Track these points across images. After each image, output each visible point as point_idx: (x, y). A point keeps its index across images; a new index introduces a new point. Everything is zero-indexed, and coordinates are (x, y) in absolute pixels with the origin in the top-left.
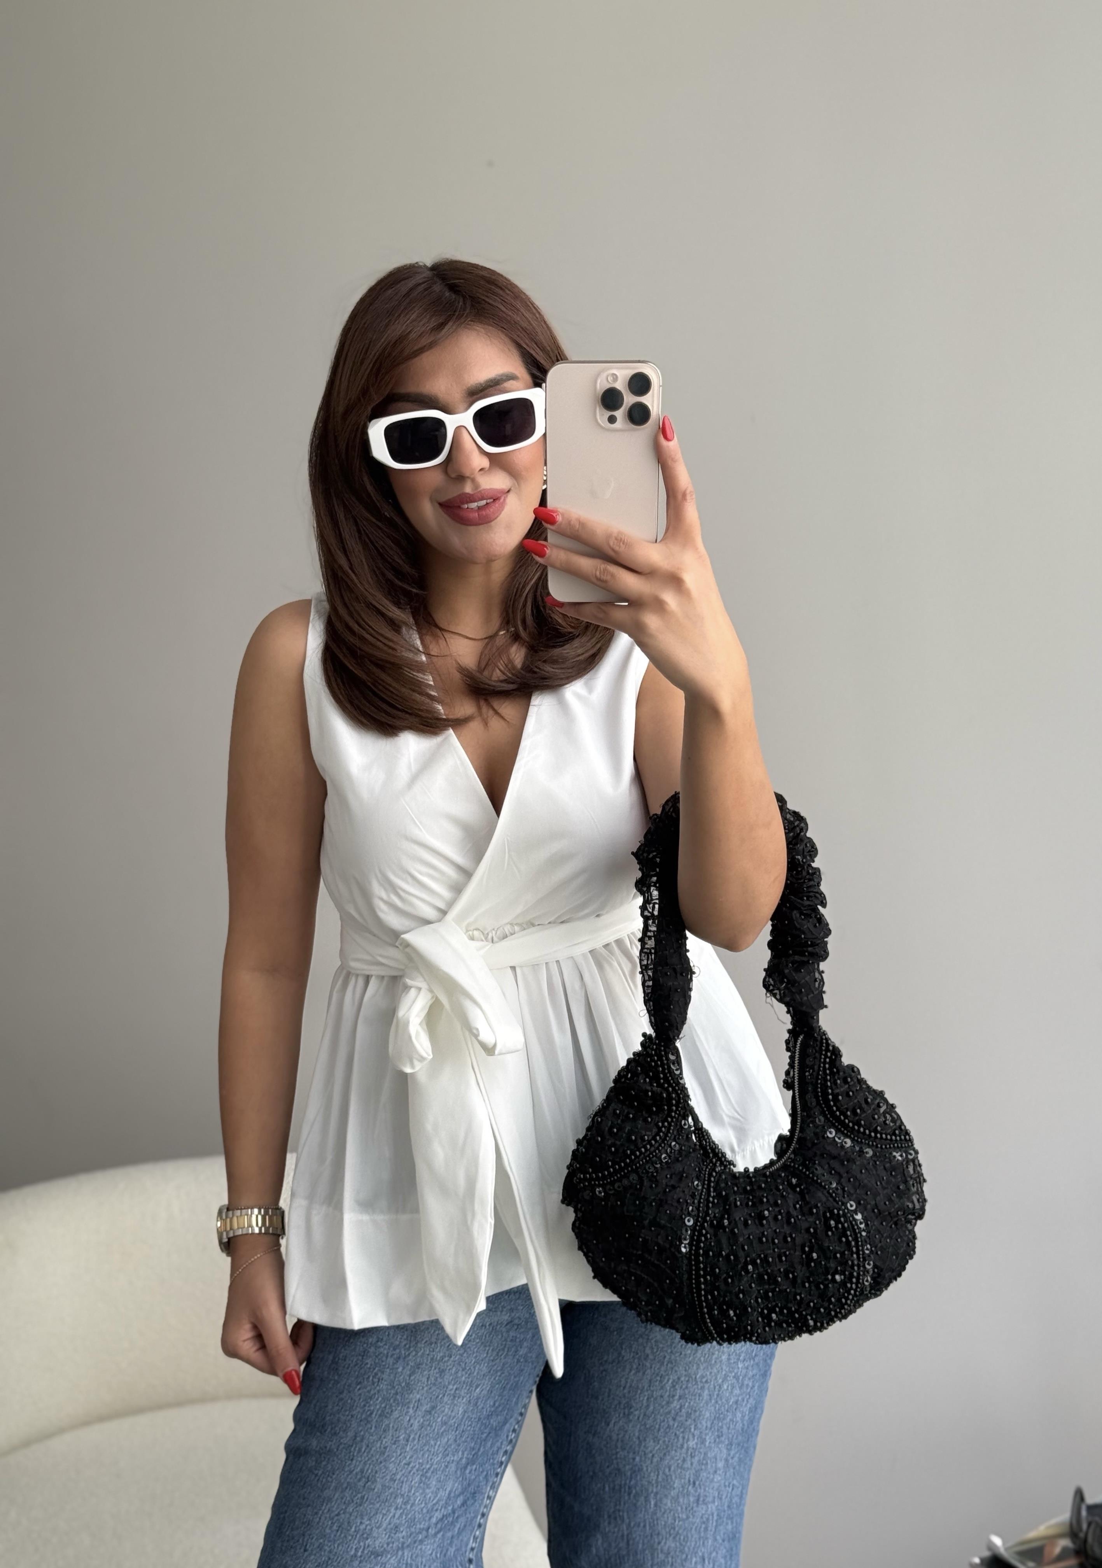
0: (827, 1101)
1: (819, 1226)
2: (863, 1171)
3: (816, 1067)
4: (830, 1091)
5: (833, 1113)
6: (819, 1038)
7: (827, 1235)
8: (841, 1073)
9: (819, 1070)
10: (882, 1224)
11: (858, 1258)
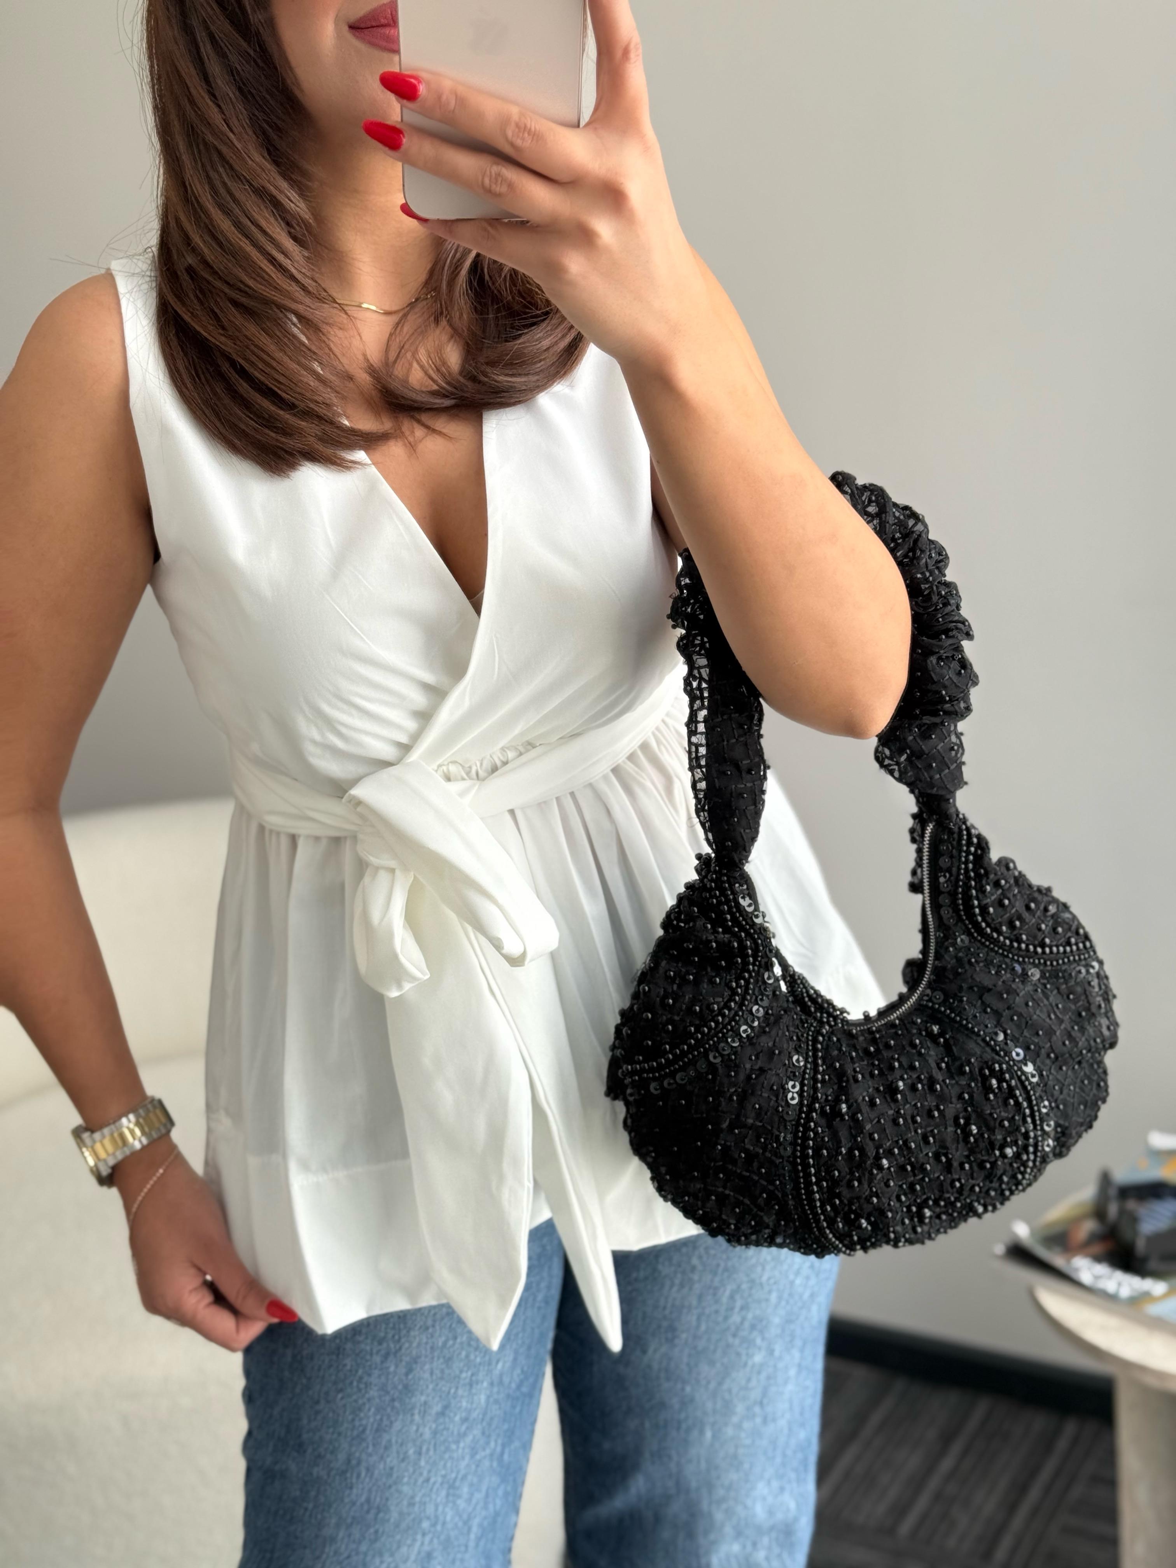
0: (971, 916)
1: (975, 1090)
2: (1030, 1004)
3: (954, 870)
4: (976, 903)
5: (981, 932)
6: (956, 830)
7: (988, 1099)
8: (992, 876)
9: (959, 874)
10: (1061, 1068)
11: (1034, 1122)
